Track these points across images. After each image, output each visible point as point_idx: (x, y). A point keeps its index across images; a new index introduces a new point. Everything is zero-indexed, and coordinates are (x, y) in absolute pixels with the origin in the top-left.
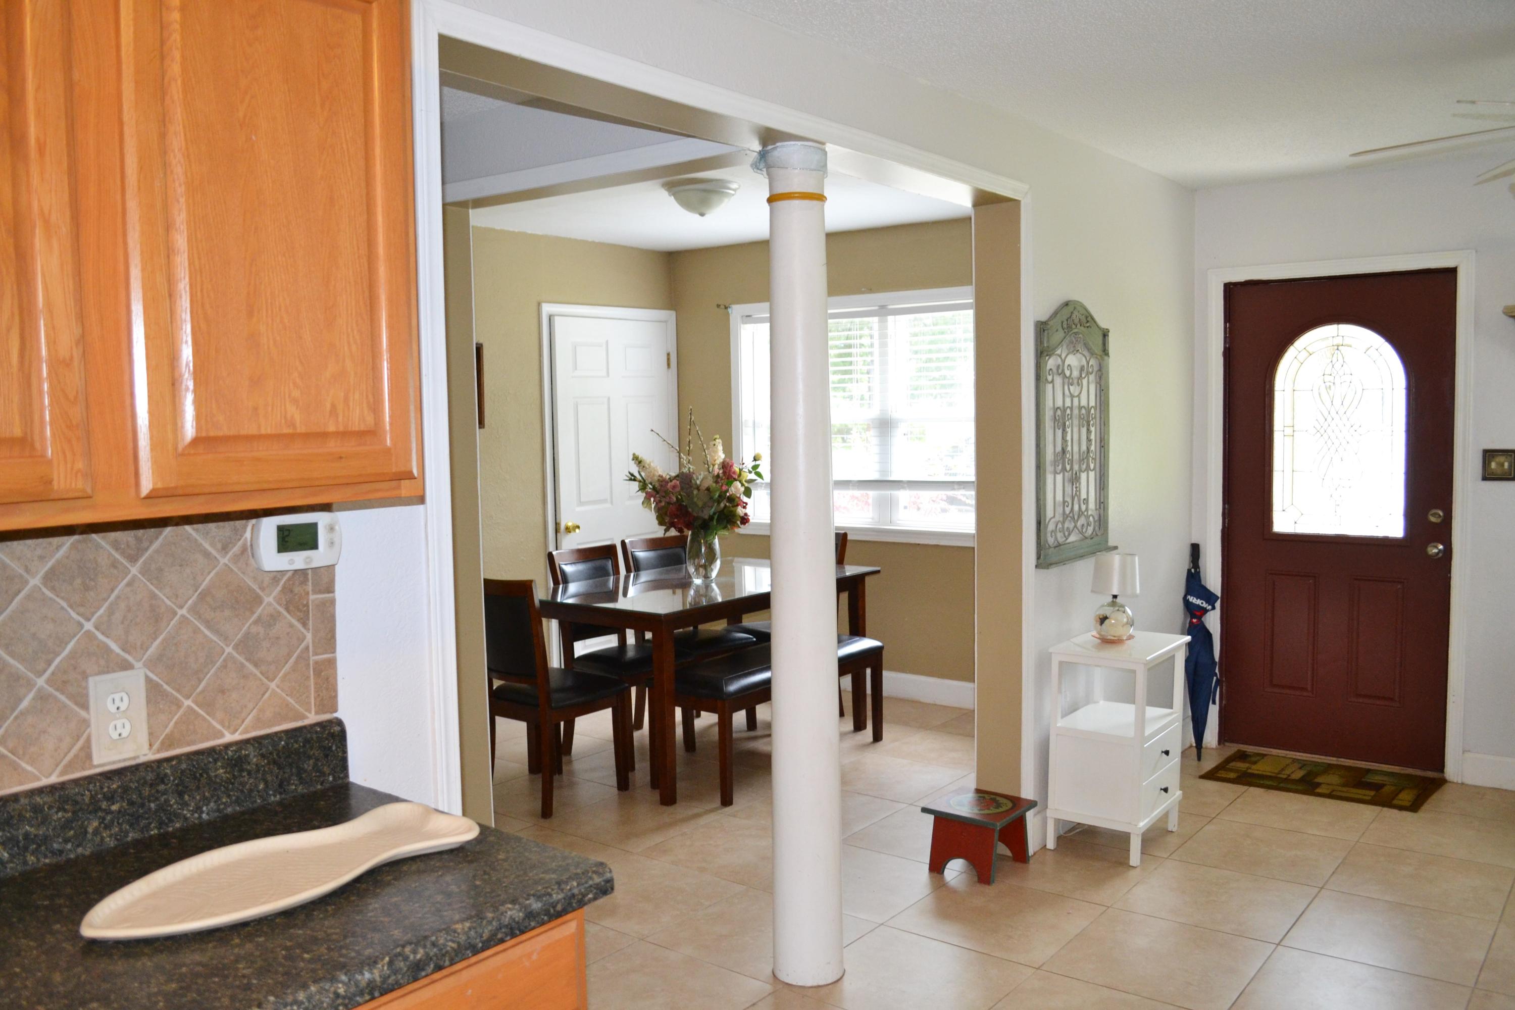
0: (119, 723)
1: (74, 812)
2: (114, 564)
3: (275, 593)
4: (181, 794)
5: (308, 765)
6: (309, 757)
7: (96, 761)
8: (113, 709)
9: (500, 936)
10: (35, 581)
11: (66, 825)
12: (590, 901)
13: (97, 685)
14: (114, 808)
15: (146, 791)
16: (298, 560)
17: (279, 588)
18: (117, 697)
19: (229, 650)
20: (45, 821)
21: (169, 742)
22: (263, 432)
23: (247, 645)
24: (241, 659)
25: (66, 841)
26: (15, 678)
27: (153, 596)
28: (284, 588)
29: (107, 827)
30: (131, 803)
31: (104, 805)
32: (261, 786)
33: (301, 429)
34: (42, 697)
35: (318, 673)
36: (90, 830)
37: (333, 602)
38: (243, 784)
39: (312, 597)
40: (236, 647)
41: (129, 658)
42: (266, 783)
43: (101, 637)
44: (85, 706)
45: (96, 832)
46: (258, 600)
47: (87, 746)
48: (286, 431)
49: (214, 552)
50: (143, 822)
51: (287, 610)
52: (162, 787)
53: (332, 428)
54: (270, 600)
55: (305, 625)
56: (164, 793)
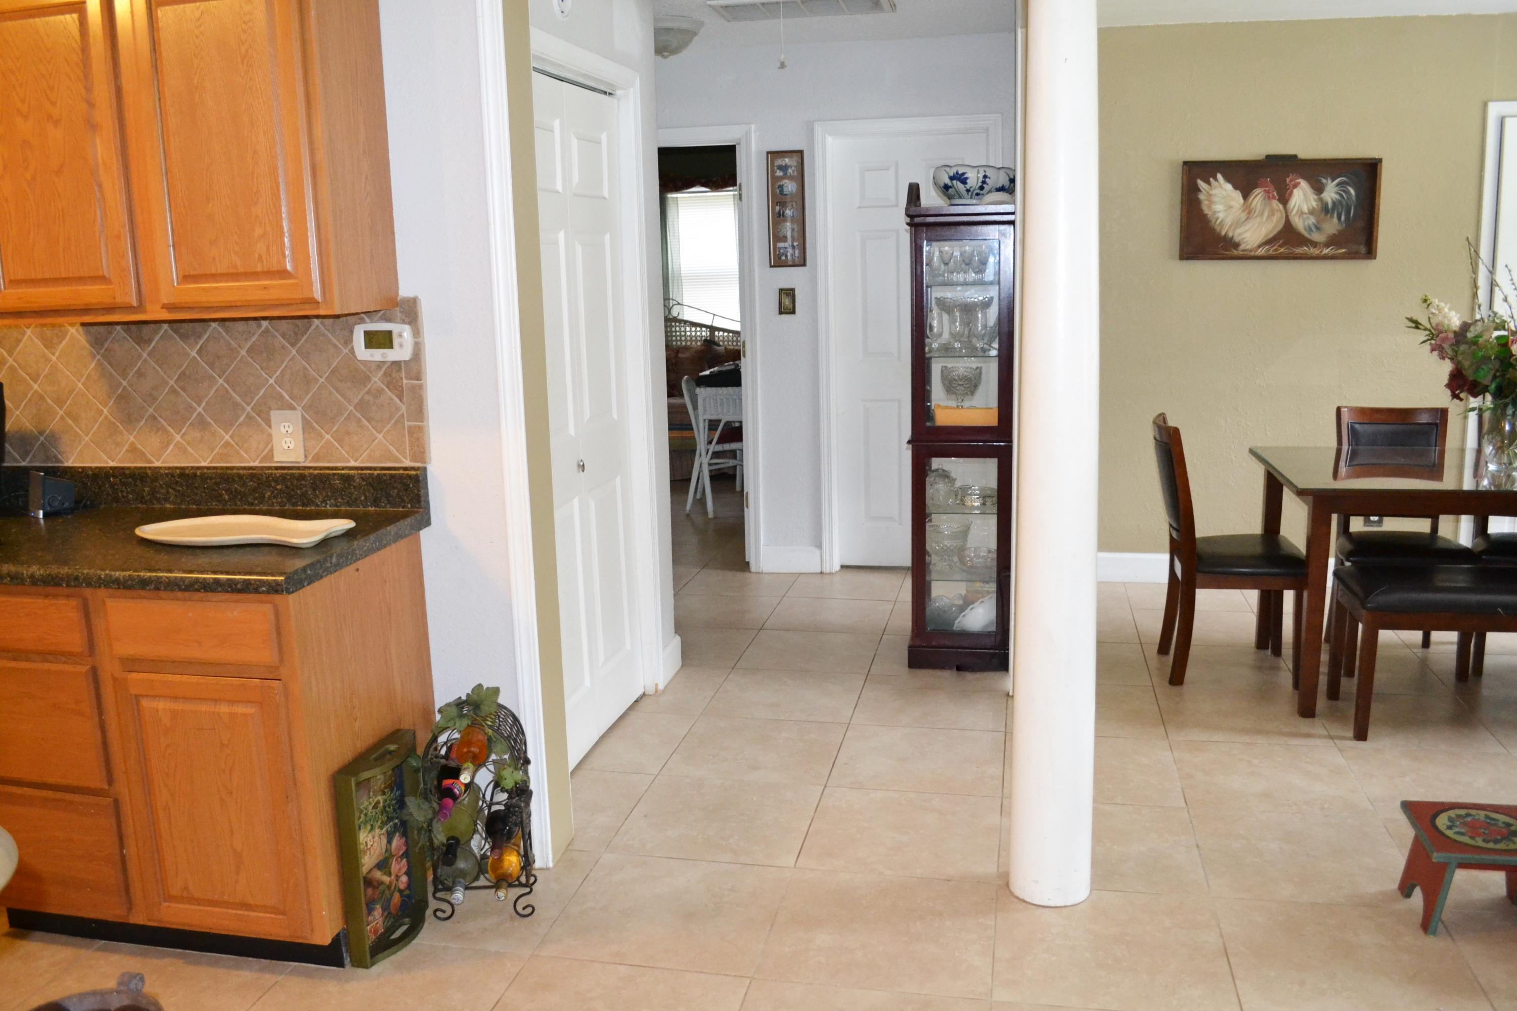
0: (288, 440)
1: (258, 484)
2: (283, 347)
3: (380, 375)
4: (314, 490)
5: (394, 493)
6: (394, 488)
7: (276, 459)
8: (284, 431)
10: (243, 352)
11: (255, 490)
13: (275, 415)
14: (279, 487)
15: (295, 482)
16: (377, 355)
17: (382, 372)
18: (287, 424)
19: (351, 408)
20: (244, 484)
21: (317, 458)
23: (362, 406)
24: (358, 415)
25: (255, 499)
26: (236, 405)
27: (305, 369)
28: (385, 373)
29: (274, 497)
30: (287, 487)
31: (273, 484)
32: (363, 498)
33: (241, 270)
34: (249, 417)
35: (411, 433)
36: (267, 496)
37: (421, 387)
38: (352, 494)
39: (405, 381)
40: (355, 408)
41: (295, 405)
42: (366, 497)
43: (278, 388)
44: (270, 427)
45: (269, 498)
46: (368, 379)
47: (272, 450)
48: (231, 271)
49: (340, 346)
50: (294, 500)
51: (388, 387)
52: (303, 482)
53: (259, 269)
54: (377, 380)
55: (401, 400)
56: (305, 486)
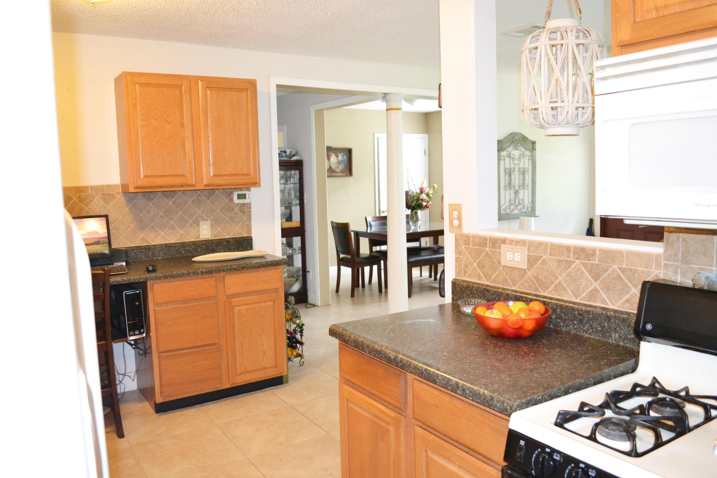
0: (205, 231)
1: (196, 247)
2: (205, 200)
3: (237, 208)
4: (217, 246)
5: (244, 244)
6: (244, 243)
7: (201, 238)
8: (204, 228)
9: (261, 266)
10: (190, 202)
11: (195, 249)
12: (282, 265)
13: (201, 223)
14: (204, 247)
15: (210, 245)
16: (241, 201)
17: (238, 207)
18: (205, 226)
19: (227, 219)
20: (191, 247)
21: (215, 236)
22: (226, 174)
23: (231, 218)
24: (230, 221)
25: (194, 252)
26: (186, 220)
27: (212, 207)
28: (240, 207)
29: (202, 250)
30: (207, 246)
31: (202, 246)
32: (233, 247)
33: (234, 173)
34: (191, 224)
35: (247, 226)
36: (199, 250)
37: (251, 211)
38: (230, 246)
39: (246, 209)
40: (229, 219)
41: (208, 219)
42: (234, 247)
43: (202, 214)
44: (199, 227)
45: (200, 251)
46: (233, 209)
47: (199, 235)
48: (231, 173)
49: (224, 199)
50: (209, 251)
51: (240, 212)
52: (213, 244)
53: (240, 173)
54: (236, 209)
55: (244, 215)
56: (213, 246)
